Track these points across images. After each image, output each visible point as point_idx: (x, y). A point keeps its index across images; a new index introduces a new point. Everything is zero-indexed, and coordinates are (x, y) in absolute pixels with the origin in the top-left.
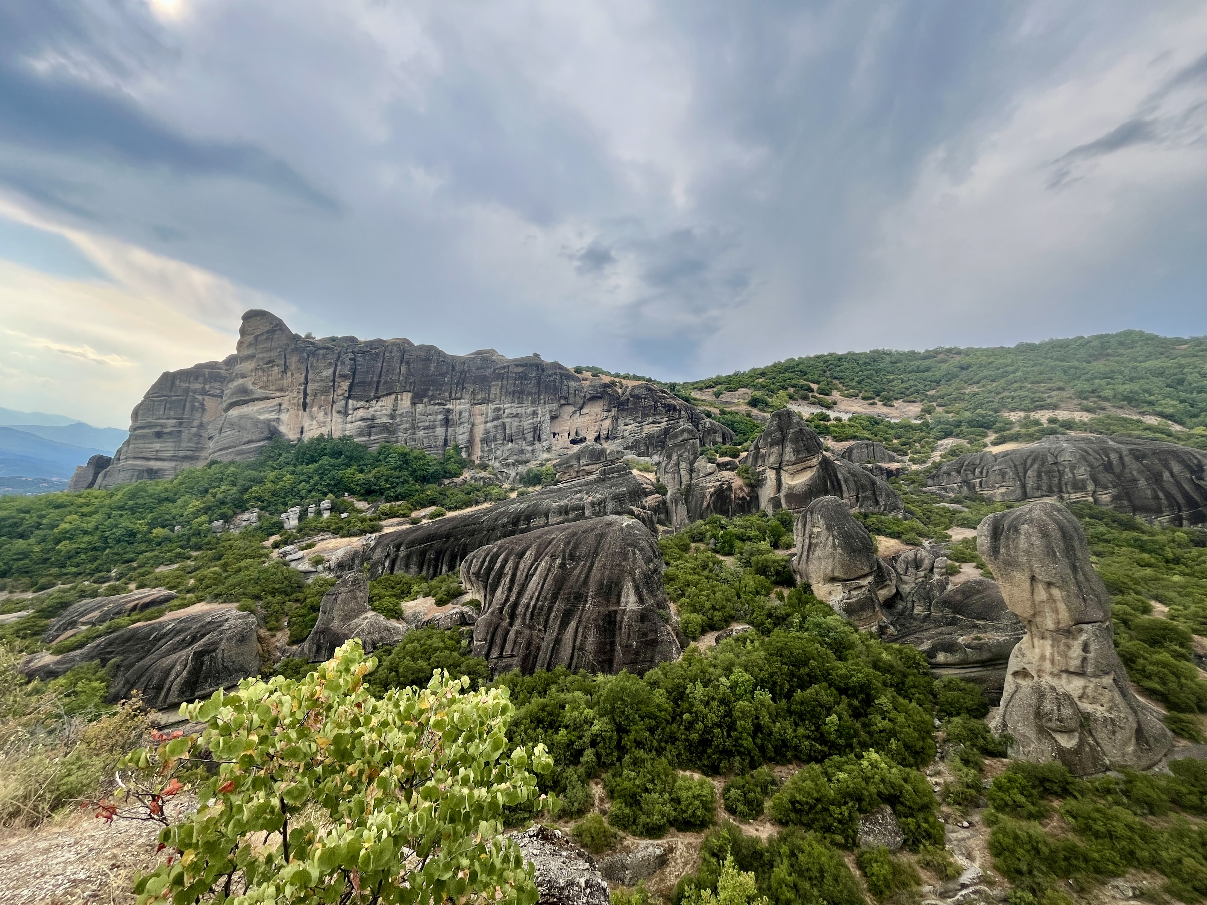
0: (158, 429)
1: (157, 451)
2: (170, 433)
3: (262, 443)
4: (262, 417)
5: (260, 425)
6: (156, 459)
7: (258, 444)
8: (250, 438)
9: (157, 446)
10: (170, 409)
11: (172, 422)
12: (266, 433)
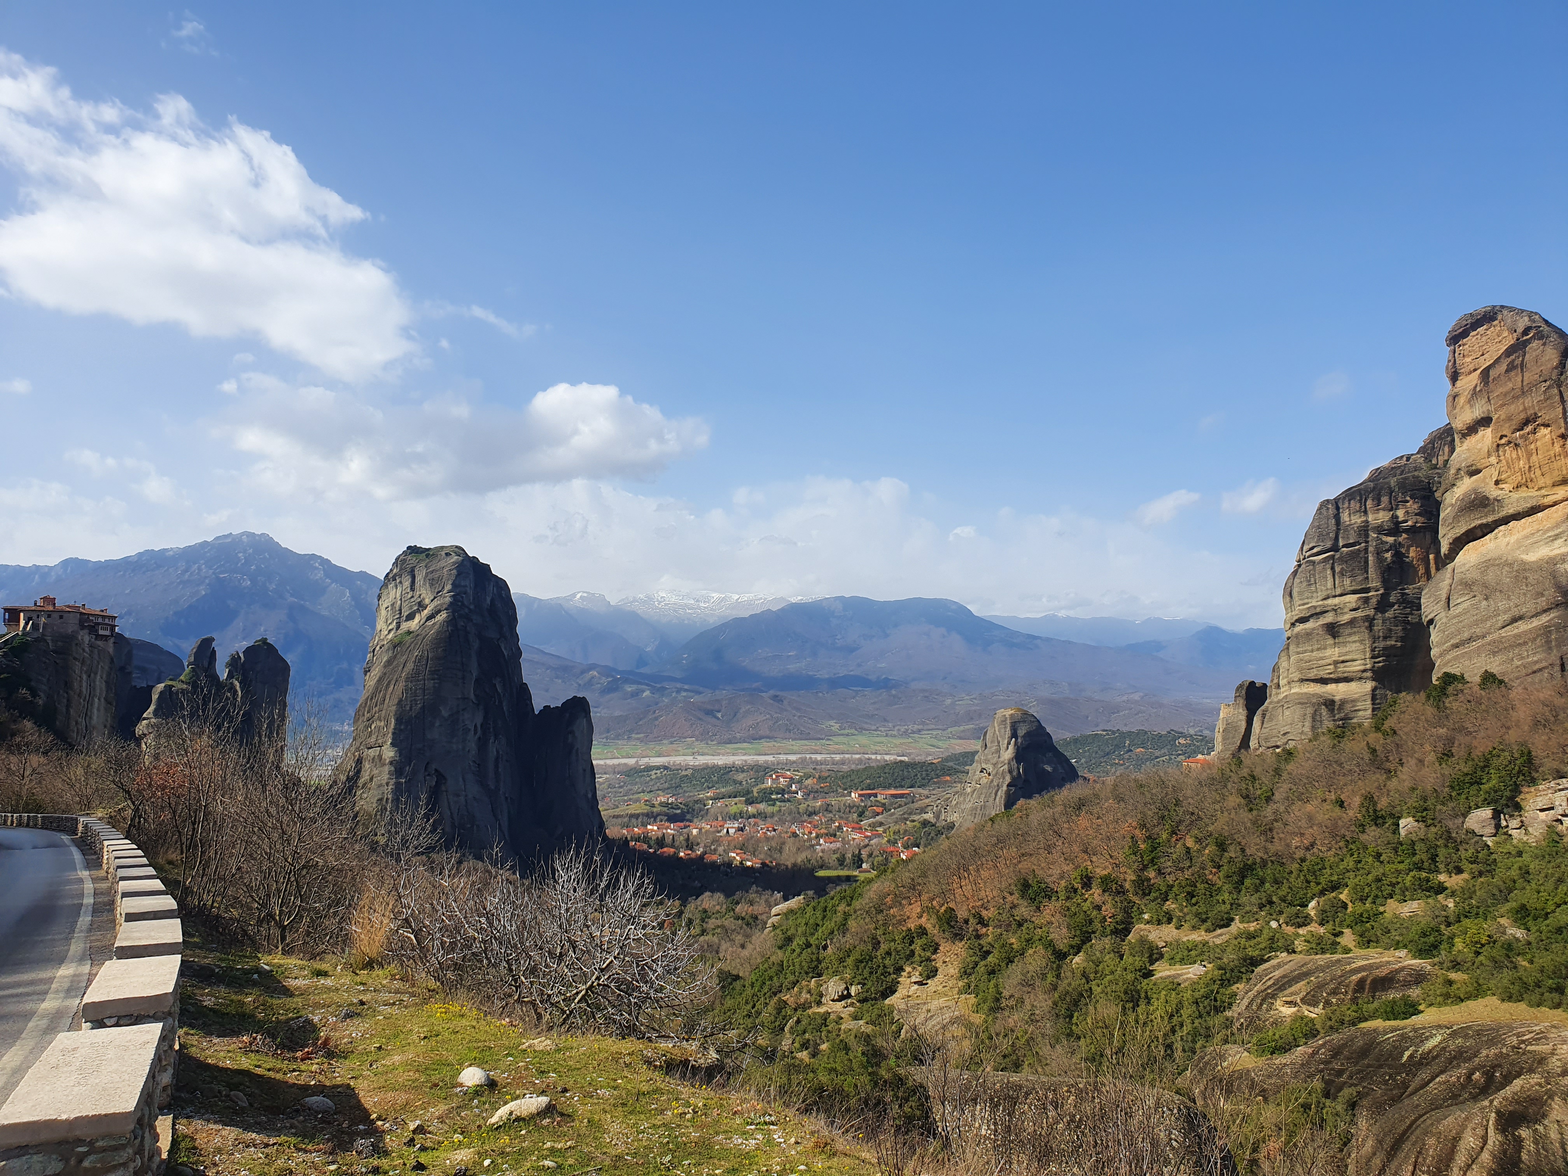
0: (1329, 618)
1: (1336, 663)
2: (1352, 622)
3: (1544, 619)
4: (1532, 557)
5: (1532, 578)
6: (1337, 681)
7: (1536, 623)
8: (1515, 612)
9: (1333, 653)
10: (1342, 574)
11: (1352, 599)
12: (1551, 594)
